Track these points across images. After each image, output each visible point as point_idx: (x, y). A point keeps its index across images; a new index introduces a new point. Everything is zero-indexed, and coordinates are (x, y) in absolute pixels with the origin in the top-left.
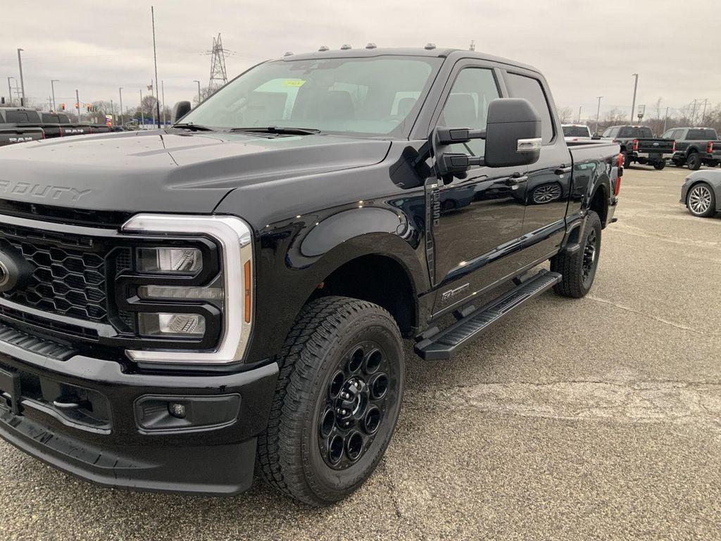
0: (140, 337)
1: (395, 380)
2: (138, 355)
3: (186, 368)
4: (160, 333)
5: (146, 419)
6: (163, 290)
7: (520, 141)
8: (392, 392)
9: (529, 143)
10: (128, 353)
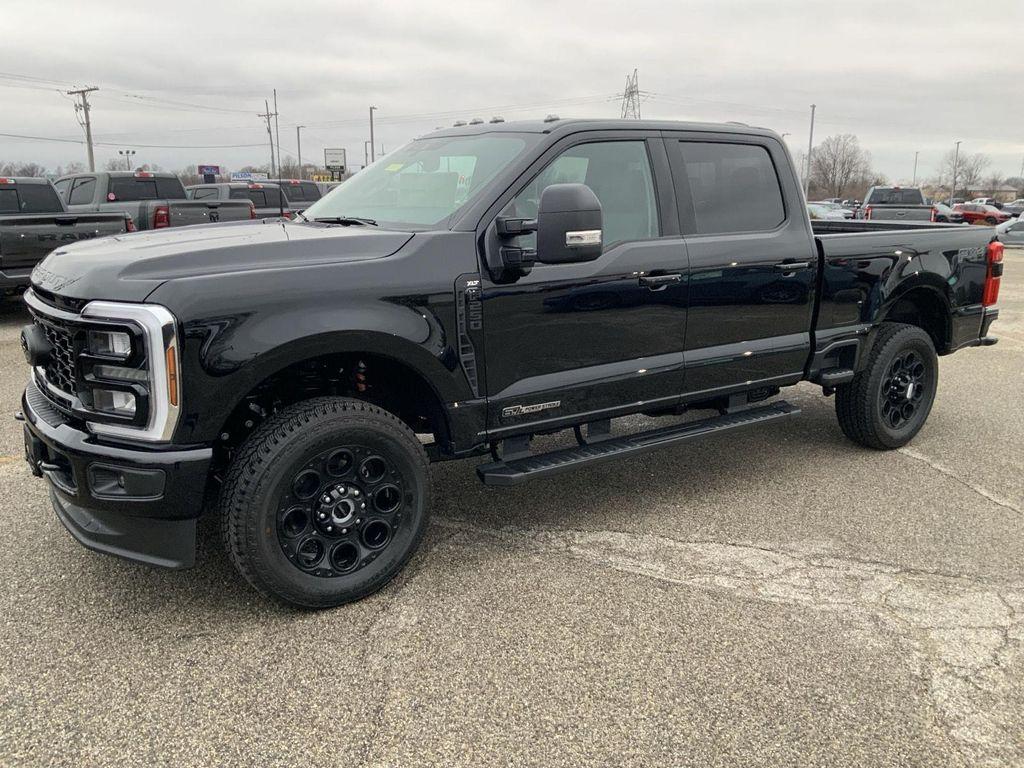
0: (97, 411)
1: (411, 496)
2: (98, 428)
3: (125, 442)
4: (114, 409)
5: (96, 485)
6: (112, 370)
7: (569, 234)
8: (408, 509)
9: (578, 237)
10: (89, 425)
